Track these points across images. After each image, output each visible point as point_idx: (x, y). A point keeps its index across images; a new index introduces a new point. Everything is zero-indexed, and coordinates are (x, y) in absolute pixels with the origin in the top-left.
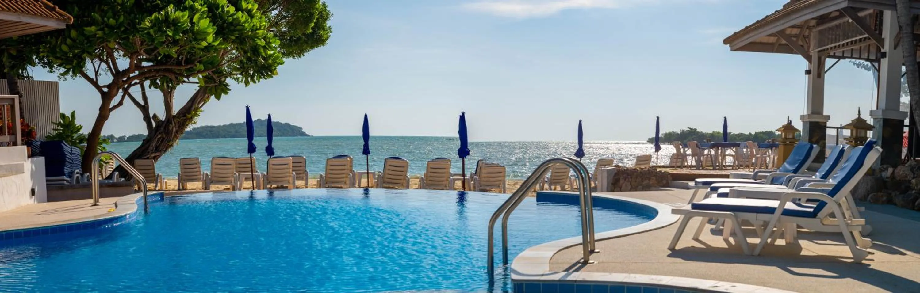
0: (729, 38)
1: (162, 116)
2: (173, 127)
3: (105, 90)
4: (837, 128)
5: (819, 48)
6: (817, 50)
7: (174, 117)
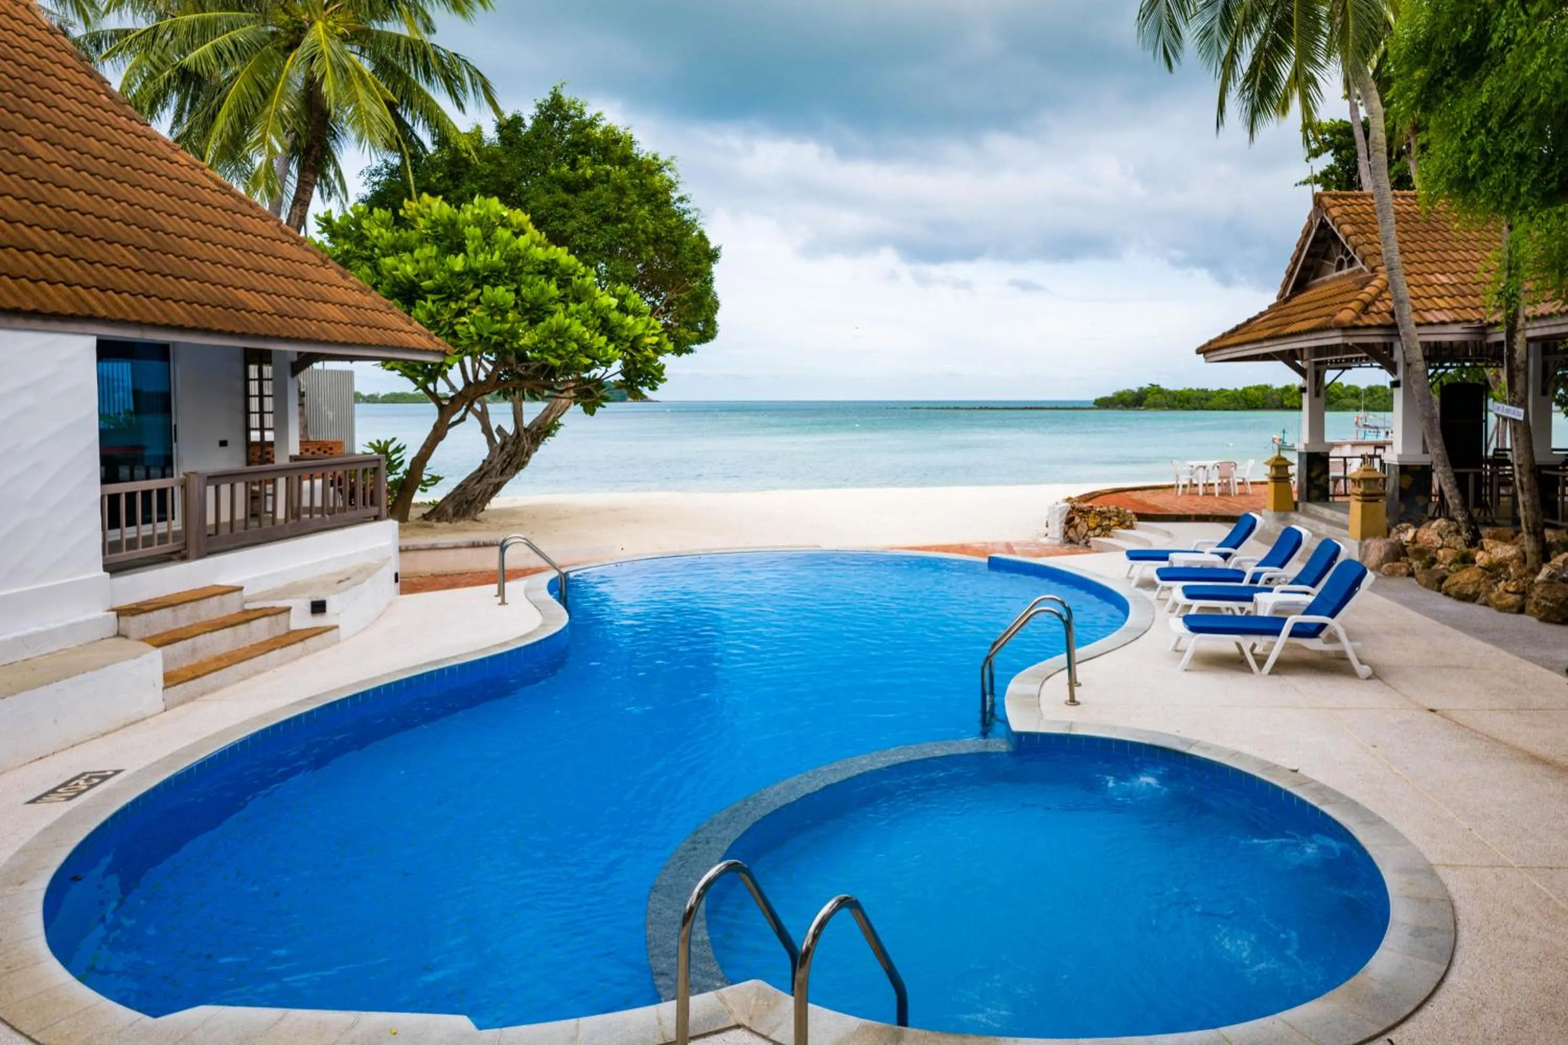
0: (1203, 347)
1: (510, 429)
2: (526, 443)
3: (446, 403)
4: (1345, 458)
5: (1316, 357)
6: (1313, 360)
7: (525, 430)
